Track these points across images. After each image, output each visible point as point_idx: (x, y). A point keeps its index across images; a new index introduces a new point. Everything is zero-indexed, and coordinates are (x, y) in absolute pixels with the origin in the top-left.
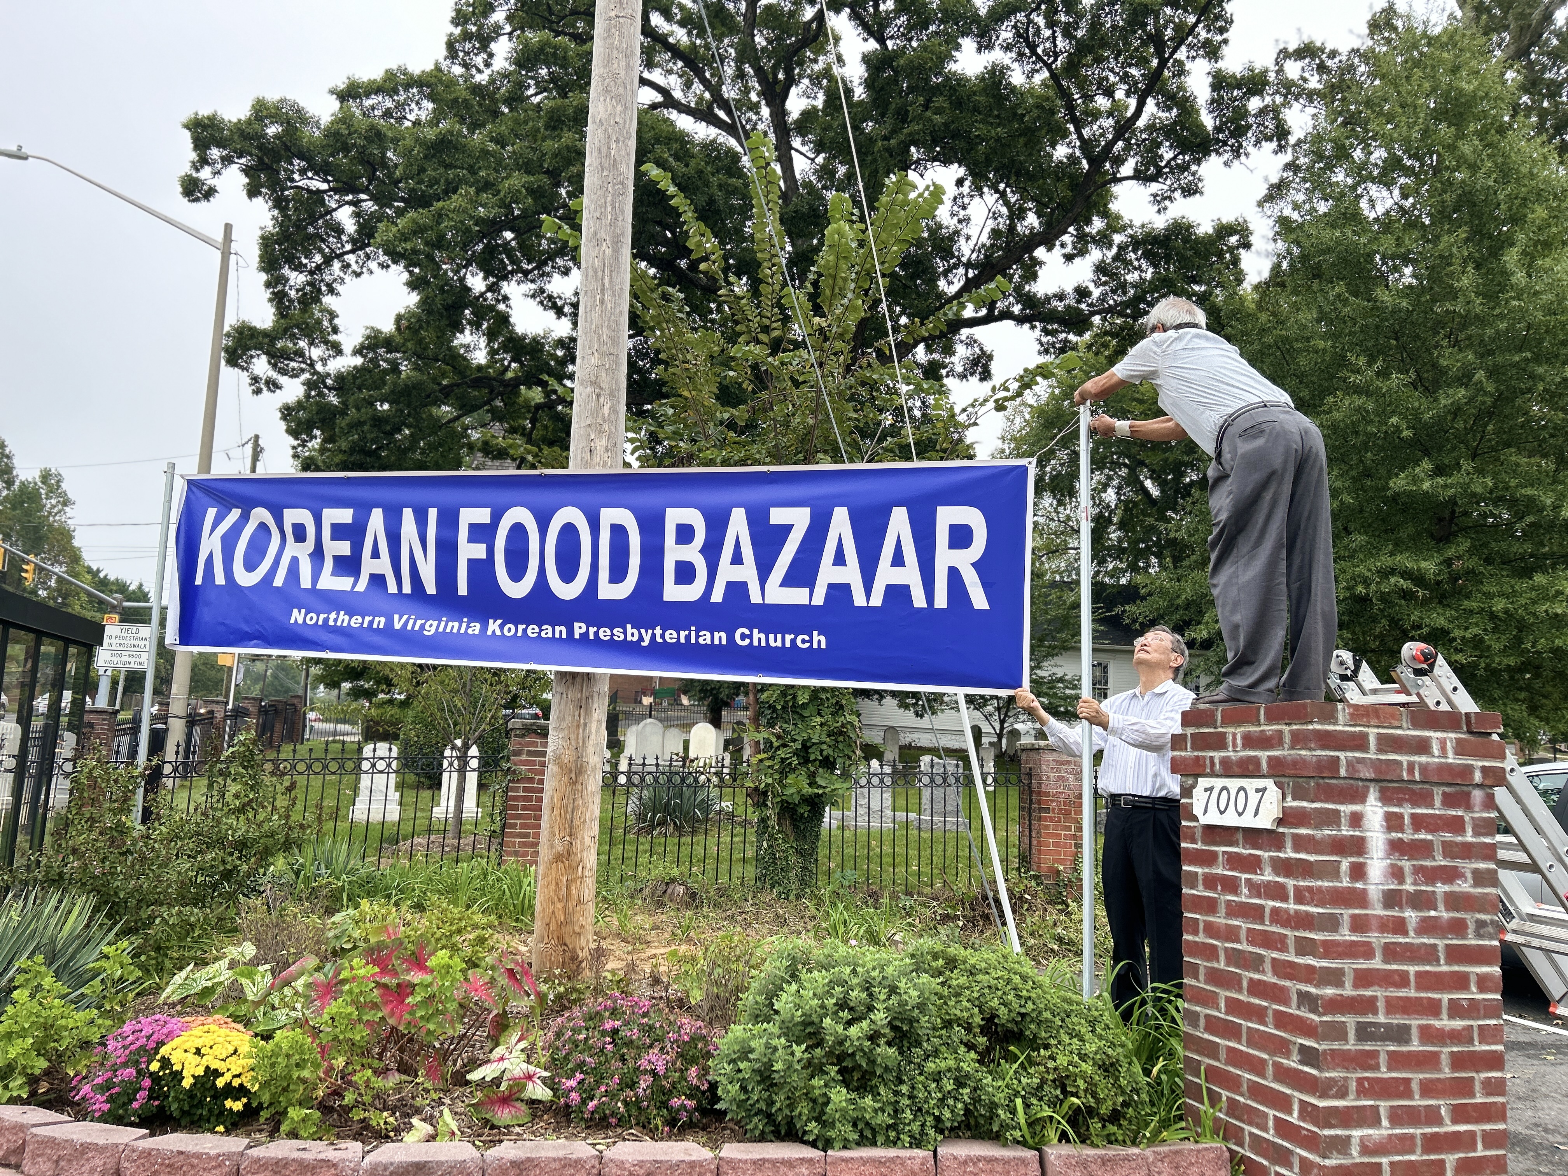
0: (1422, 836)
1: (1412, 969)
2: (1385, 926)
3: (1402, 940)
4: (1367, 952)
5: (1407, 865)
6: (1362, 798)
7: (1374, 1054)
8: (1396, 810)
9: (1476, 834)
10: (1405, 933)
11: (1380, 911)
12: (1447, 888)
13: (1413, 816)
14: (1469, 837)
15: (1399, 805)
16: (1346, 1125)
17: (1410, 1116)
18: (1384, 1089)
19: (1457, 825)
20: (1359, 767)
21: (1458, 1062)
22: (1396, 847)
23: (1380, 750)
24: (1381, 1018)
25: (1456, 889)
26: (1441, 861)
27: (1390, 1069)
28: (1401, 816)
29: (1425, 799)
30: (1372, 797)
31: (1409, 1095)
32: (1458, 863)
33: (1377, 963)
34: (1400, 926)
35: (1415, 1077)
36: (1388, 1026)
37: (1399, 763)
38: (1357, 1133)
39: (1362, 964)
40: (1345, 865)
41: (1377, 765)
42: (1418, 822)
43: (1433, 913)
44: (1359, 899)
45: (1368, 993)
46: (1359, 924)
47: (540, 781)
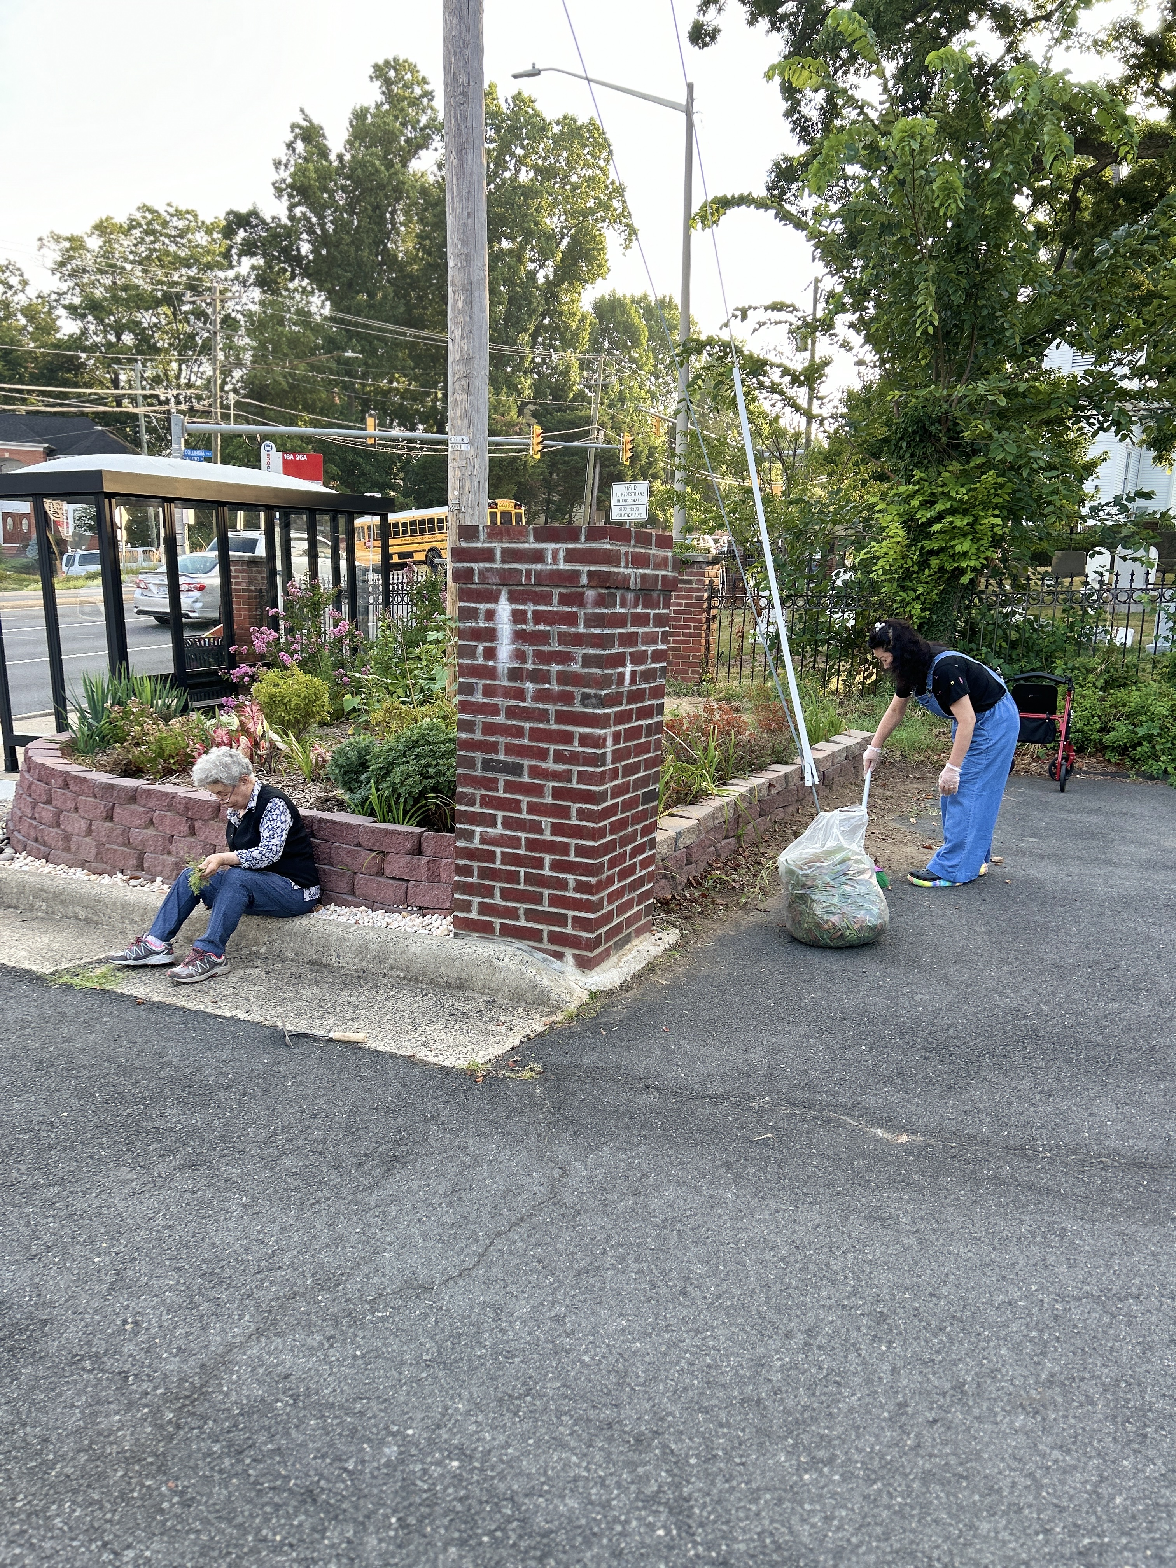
0: (542, 627)
1: (527, 725)
2: (507, 693)
3: (521, 704)
4: (494, 710)
5: (529, 649)
6: (494, 598)
7: (496, 781)
8: (522, 607)
9: (587, 626)
10: (524, 700)
11: (506, 683)
12: (560, 668)
13: (535, 612)
14: (582, 629)
15: (524, 604)
16: (472, 823)
17: (520, 825)
18: (501, 804)
19: (572, 619)
20: (488, 575)
21: (558, 793)
22: (519, 636)
23: (504, 561)
24: (501, 757)
25: (567, 668)
26: (556, 647)
27: (505, 792)
28: (524, 613)
29: (545, 599)
30: (503, 599)
31: (519, 811)
32: (570, 648)
33: (502, 719)
34: (520, 694)
35: (525, 800)
36: (505, 763)
37: (520, 571)
38: (478, 829)
39: (489, 719)
40: (480, 649)
41: (502, 573)
42: (538, 617)
43: (547, 686)
44: (491, 673)
45: (492, 739)
46: (489, 691)
47: (687, 605)
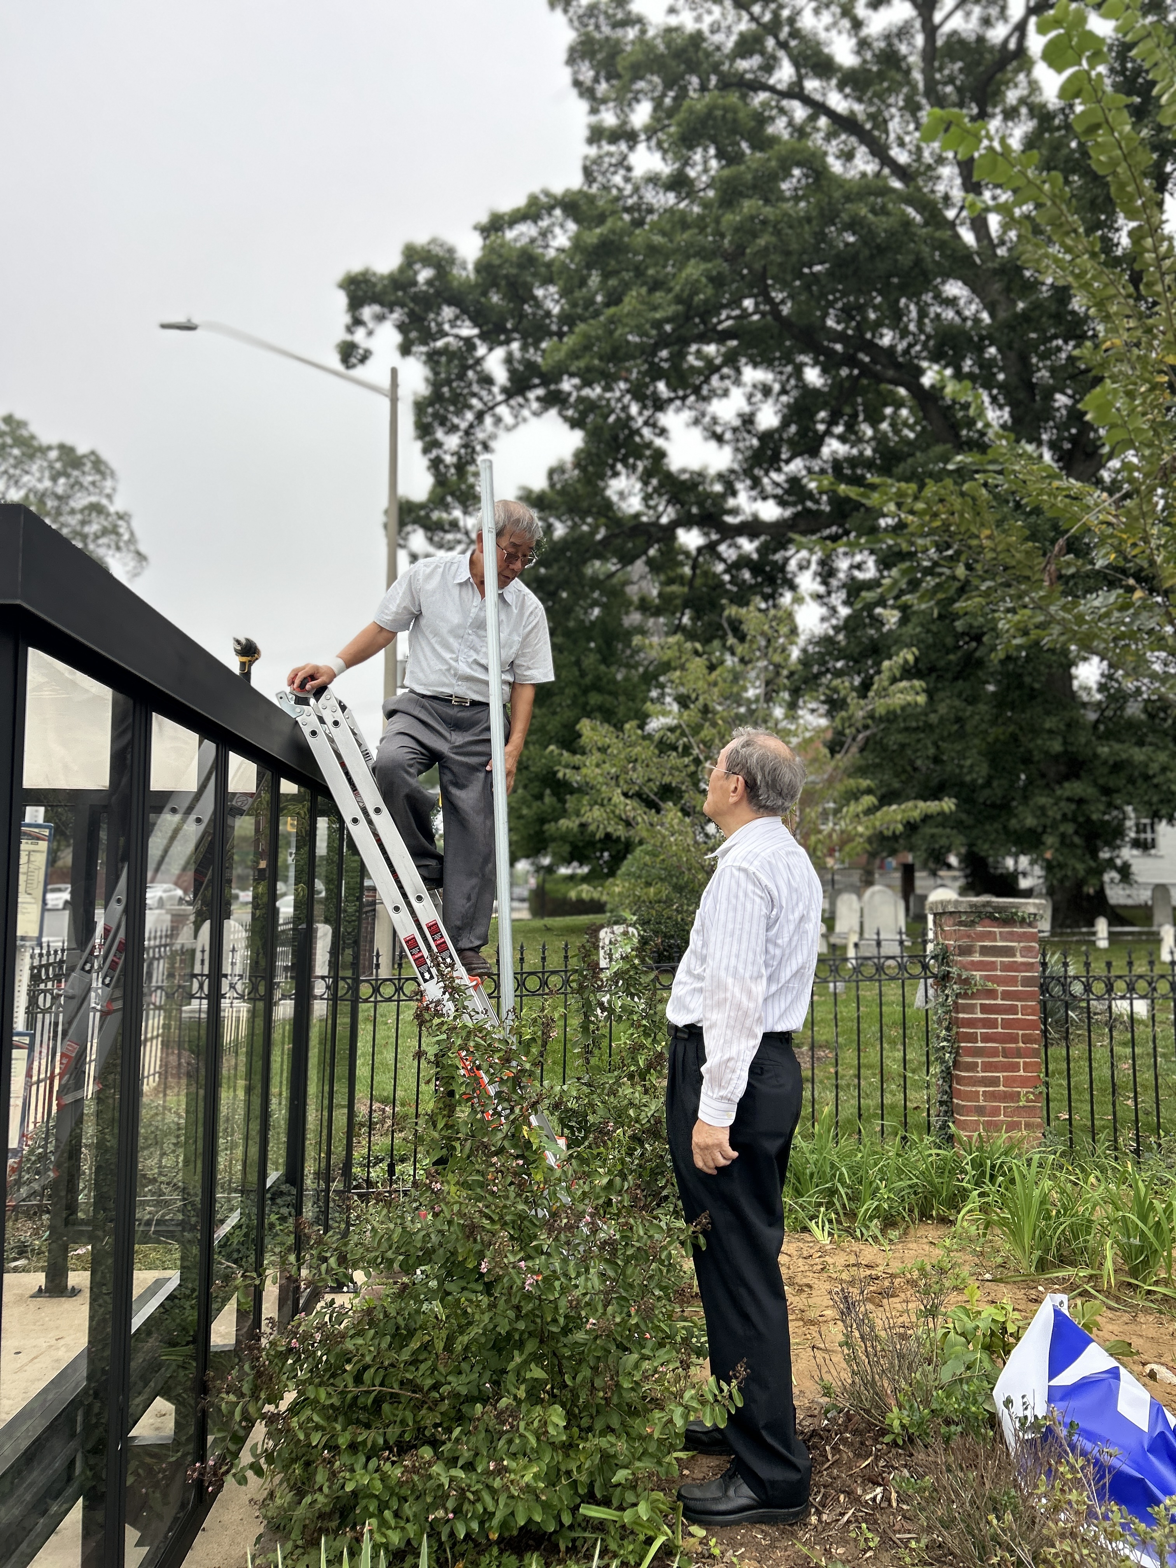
47: (1006, 995)
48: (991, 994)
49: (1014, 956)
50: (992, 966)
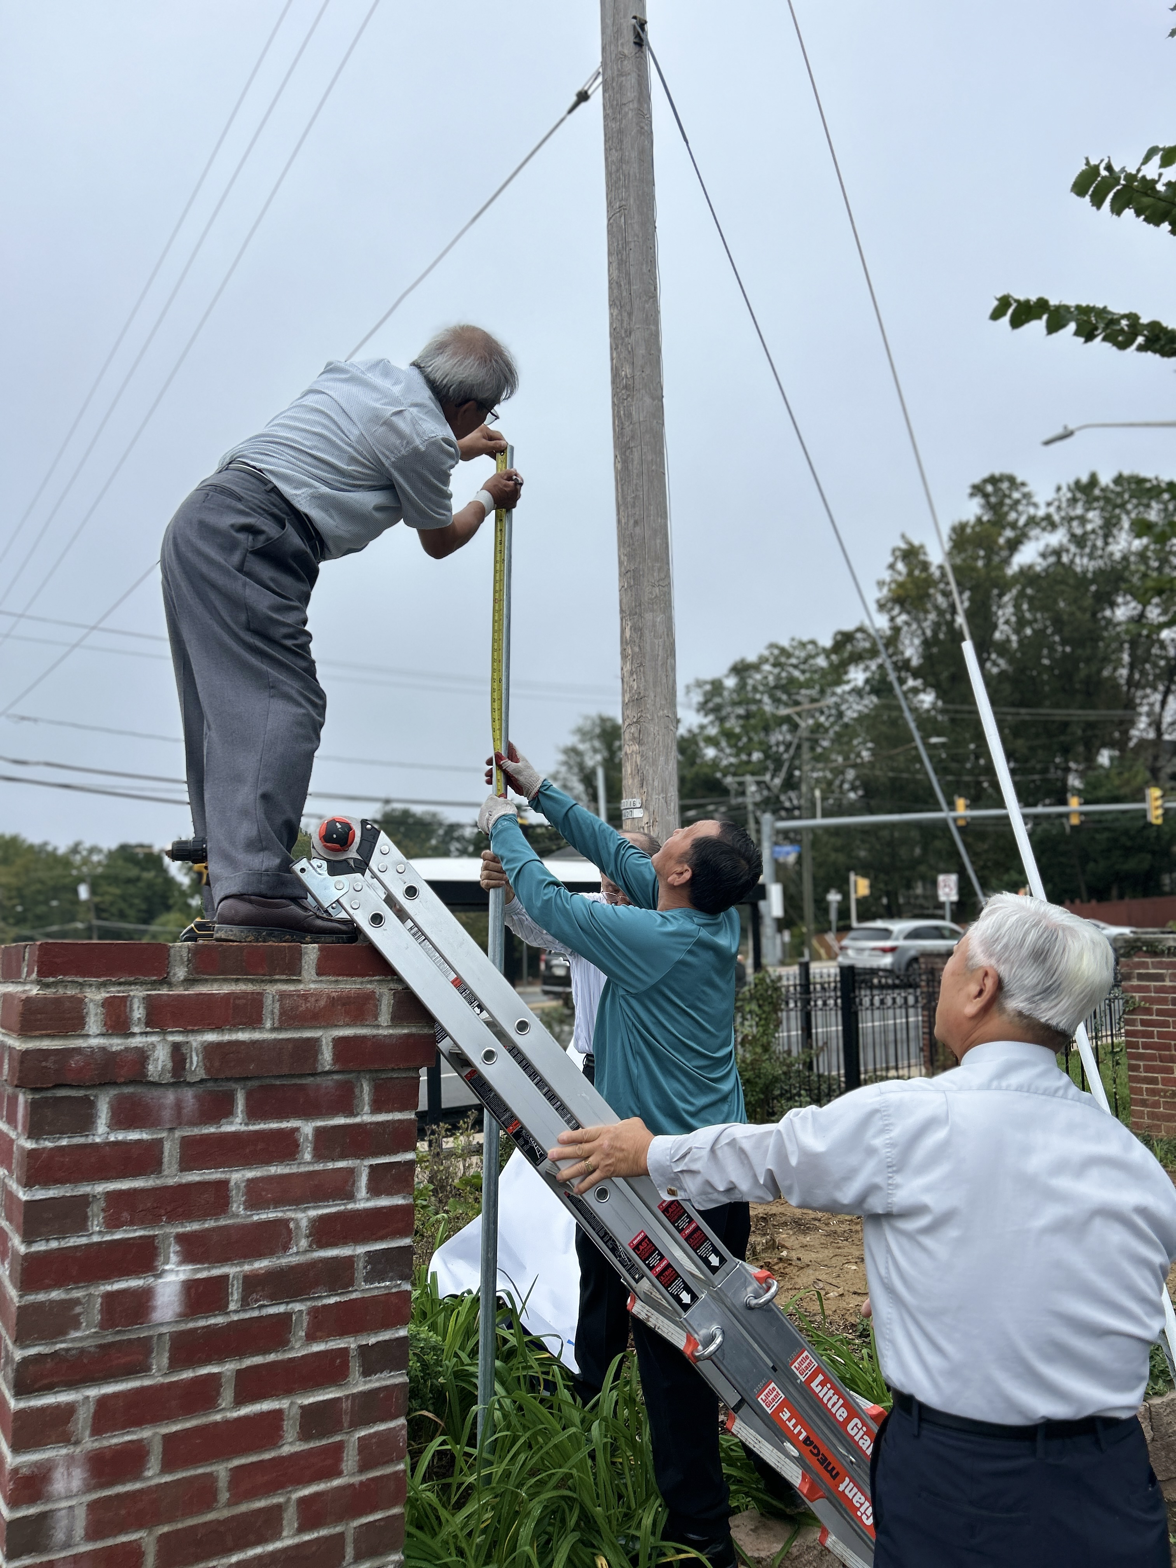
47: (1160, 1012)
48: (1148, 1011)
49: (1164, 981)
50: (1146, 989)
